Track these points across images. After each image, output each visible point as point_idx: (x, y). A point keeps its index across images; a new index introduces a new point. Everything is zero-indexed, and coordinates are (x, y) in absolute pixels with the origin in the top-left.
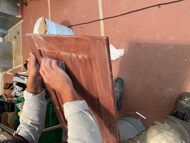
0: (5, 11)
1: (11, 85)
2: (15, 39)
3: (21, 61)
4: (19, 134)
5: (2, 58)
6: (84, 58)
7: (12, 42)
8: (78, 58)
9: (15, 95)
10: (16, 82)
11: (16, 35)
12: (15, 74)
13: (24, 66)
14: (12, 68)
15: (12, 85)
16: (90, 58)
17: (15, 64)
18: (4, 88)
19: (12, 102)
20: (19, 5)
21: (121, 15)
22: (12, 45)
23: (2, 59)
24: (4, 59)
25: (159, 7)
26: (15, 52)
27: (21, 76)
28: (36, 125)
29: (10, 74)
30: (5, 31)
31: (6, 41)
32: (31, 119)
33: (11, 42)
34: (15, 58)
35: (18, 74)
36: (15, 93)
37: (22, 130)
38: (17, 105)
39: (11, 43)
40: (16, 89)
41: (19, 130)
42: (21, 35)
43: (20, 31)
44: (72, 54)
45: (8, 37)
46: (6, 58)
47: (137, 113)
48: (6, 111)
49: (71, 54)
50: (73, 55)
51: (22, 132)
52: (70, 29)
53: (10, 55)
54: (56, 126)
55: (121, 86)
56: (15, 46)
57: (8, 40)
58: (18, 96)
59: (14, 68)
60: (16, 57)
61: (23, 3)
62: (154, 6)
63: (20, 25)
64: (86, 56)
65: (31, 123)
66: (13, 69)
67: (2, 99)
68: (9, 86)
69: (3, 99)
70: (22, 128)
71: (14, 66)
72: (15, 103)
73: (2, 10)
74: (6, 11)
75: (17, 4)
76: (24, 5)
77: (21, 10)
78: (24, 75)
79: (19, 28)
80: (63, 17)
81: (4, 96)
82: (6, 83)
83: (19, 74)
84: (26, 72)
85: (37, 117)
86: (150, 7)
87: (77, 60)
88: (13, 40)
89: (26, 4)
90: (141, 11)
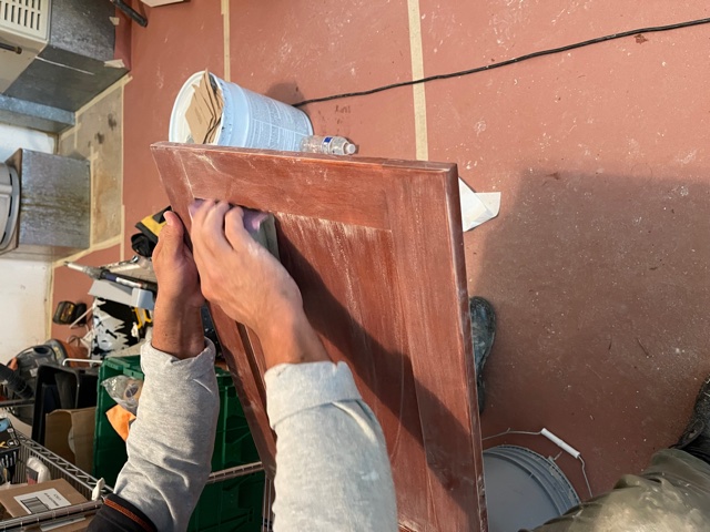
0: (66, 42)
1: (80, 309)
2: (101, 146)
3: (119, 223)
4: (124, 495)
5: (50, 211)
6: (362, 236)
7: (89, 154)
8: (338, 233)
9: (94, 345)
10: (101, 299)
11: (104, 129)
12: (99, 272)
13: (131, 244)
14: (86, 248)
15: (85, 310)
16: (384, 238)
17: (96, 232)
18: (54, 320)
19: (83, 372)
20: (116, 21)
21: (491, 67)
22: (89, 166)
23: (51, 215)
24: (57, 215)
25: (637, 41)
26: (100, 192)
27: (118, 279)
28: (185, 467)
29: (80, 268)
30: (64, 112)
31: (66, 151)
32: (164, 446)
33: (84, 155)
34: (99, 211)
35: (108, 271)
36: (96, 341)
37: (136, 484)
38: (105, 383)
39: (83, 159)
40: (100, 323)
41: (125, 483)
42: (121, 129)
43: (120, 118)
44: (321, 220)
45: (72, 135)
46: (66, 210)
47: (544, 431)
48: (62, 405)
49: (316, 222)
50: (324, 222)
51: (136, 490)
52: (301, 112)
53: (80, 200)
54: (242, 467)
55: (486, 331)
56: (98, 171)
57: (75, 146)
58: (105, 349)
59: (93, 248)
60: (103, 208)
61: (131, 15)
62: (619, 36)
63: (119, 96)
64: (370, 231)
65: (166, 460)
66: (91, 250)
67: (46, 360)
68: (72, 313)
69: (53, 357)
70: (136, 476)
71: (92, 240)
72: (96, 378)
73: (58, 40)
74: (71, 43)
75: (111, 18)
76: (135, 23)
77: (123, 40)
78: (130, 275)
79: (114, 105)
80: (274, 71)
81: (56, 349)
82: (64, 300)
83: (112, 271)
84: (137, 266)
85: (188, 440)
86: (605, 39)
87: (336, 242)
88: (92, 148)
89: (144, 21)
90: (569, 54)
